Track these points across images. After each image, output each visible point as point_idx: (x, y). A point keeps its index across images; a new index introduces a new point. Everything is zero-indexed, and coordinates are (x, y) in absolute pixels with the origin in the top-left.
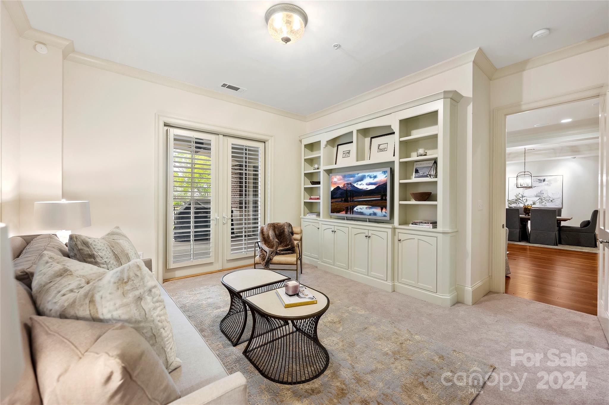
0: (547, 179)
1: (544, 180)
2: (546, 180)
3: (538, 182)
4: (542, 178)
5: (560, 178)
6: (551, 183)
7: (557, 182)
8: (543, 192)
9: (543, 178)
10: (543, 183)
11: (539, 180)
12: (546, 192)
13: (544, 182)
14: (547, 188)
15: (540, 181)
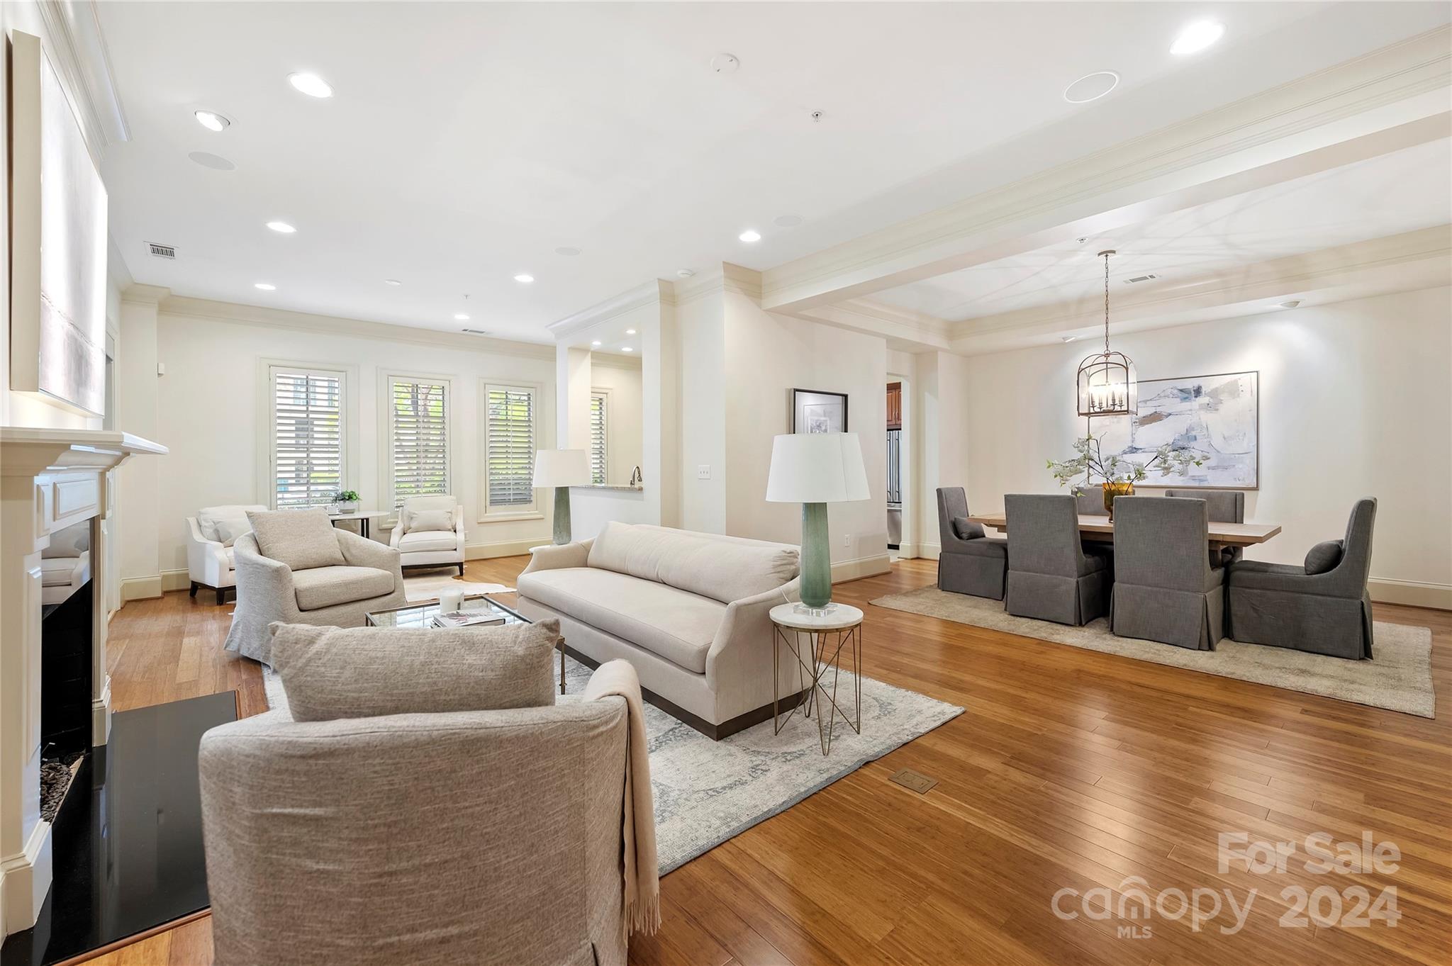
0: (1208, 385)
1: (1198, 392)
2: (1203, 390)
3: (1178, 399)
4: (1190, 384)
5: (1247, 382)
6: (1221, 402)
7: (1239, 395)
8: (1194, 433)
9: (1196, 383)
10: (1194, 403)
11: (1181, 390)
12: (1205, 432)
13: (1198, 398)
14: (1206, 417)
15: (1187, 395)
